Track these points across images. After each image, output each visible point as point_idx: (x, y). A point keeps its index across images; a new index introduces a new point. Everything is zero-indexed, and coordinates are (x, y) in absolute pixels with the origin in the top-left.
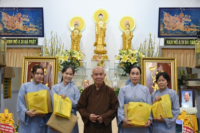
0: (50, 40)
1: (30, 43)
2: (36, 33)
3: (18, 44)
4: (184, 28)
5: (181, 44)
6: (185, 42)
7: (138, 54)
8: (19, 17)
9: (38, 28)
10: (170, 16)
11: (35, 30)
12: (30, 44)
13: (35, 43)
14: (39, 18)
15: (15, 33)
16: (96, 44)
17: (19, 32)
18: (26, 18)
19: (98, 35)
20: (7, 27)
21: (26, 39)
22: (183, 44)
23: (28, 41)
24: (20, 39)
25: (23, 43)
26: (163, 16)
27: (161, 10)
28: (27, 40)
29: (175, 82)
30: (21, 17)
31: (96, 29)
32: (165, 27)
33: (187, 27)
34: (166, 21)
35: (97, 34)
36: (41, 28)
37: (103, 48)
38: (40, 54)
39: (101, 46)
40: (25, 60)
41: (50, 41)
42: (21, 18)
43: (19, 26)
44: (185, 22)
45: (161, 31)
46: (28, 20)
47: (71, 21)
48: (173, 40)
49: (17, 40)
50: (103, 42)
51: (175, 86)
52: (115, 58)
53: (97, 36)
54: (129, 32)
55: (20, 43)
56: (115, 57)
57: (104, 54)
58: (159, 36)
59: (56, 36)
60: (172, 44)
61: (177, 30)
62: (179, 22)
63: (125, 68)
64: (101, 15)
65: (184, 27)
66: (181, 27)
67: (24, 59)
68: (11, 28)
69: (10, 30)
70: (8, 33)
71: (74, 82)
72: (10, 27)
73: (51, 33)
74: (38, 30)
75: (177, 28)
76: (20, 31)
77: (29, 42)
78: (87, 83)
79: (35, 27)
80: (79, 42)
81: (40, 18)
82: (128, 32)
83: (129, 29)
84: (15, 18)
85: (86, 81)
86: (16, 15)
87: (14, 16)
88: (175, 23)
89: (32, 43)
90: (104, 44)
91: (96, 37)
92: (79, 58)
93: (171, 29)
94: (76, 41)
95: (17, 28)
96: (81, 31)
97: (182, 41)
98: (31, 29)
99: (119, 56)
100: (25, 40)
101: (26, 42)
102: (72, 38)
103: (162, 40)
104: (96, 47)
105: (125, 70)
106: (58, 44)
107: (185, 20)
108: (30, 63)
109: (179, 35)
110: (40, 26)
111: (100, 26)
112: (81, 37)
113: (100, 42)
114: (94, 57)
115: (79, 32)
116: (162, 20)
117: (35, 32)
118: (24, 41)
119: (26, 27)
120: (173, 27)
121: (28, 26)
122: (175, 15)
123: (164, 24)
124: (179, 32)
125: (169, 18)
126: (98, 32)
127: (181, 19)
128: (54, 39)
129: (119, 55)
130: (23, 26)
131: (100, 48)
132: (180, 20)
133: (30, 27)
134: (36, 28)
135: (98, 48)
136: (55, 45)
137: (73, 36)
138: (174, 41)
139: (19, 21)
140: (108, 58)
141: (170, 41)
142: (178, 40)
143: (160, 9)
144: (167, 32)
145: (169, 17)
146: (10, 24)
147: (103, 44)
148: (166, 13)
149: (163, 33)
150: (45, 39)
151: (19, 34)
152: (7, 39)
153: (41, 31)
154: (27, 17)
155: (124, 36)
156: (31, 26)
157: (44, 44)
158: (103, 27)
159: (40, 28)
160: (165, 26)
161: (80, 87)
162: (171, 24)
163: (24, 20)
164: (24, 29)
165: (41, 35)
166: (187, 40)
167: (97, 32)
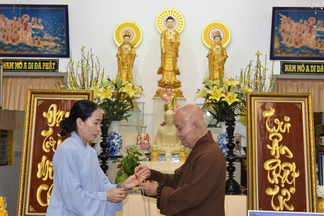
0: (80, 62)
1: (45, 67)
2: (55, 51)
3: (22, 69)
4: (315, 45)
5: (310, 72)
6: (316, 67)
7: (239, 86)
8: (25, 22)
9: (58, 42)
10: (292, 22)
11: (53, 44)
12: (45, 70)
13: (54, 68)
14: (60, 24)
15: (19, 49)
16: (161, 71)
17: (25, 48)
18: (38, 24)
19: (165, 54)
20: (3, 40)
21: (38, 62)
22: (313, 72)
23: (42, 65)
24: (28, 61)
25: (33, 68)
26: (279, 23)
27: (277, 11)
28: (40, 63)
29: (310, 138)
30: (29, 22)
31: (162, 44)
32: (282, 42)
33: (320, 42)
34: (285, 31)
35: (164, 52)
36: (64, 42)
37: (174, 78)
38: (62, 86)
39: (170, 73)
40: (31, 95)
41: (80, 65)
42: (29, 24)
43: (25, 37)
44: (318, 32)
45: (276, 49)
46: (42, 28)
47: (117, 29)
48: (297, 64)
49: (21, 63)
50: (173, 67)
51: (310, 146)
52: (198, 95)
53: (164, 56)
54: (220, 49)
55: (26, 68)
56: (198, 92)
57: (176, 87)
58: (273, 58)
59: (90, 56)
60: (295, 71)
61: (303, 47)
62: (306, 33)
63: (215, 113)
64: (170, 18)
65: (315, 41)
66: (311, 43)
67: (29, 94)
68: (10, 42)
69: (9, 45)
70: (5, 50)
71: (122, 138)
72: (9, 39)
73: (82, 50)
74: (59, 45)
75: (304, 43)
76: (26, 46)
77: (42, 67)
78: (145, 139)
79: (53, 39)
80: (132, 67)
81: (63, 24)
82: (218, 49)
83: (220, 44)
84: (19, 24)
85: (143, 135)
86: (19, 19)
87: (17, 20)
88: (300, 35)
89: (48, 68)
90: (176, 69)
91: (162, 58)
92: (131, 94)
93: (293, 44)
94: (126, 64)
95: (21, 40)
96: (135, 47)
97: (312, 66)
98: (46, 43)
99: (204, 91)
100: (36, 63)
101: (38, 66)
102: (119, 59)
103: (277, 64)
104: (161, 75)
105: (215, 117)
106: (94, 69)
107: (318, 30)
108: (40, 102)
109: (306, 56)
110: (62, 38)
111: (169, 38)
112: (134, 58)
113: (169, 66)
114: (157, 93)
115: (132, 48)
116: (278, 29)
117: (54, 49)
118: (34, 65)
119: (37, 39)
120: (296, 41)
121: (42, 38)
122: (301, 21)
123: (282, 35)
124: (307, 51)
125: (290, 26)
126: (166, 48)
127: (311, 27)
128: (87, 61)
129: (206, 89)
130: (32, 38)
131: (169, 78)
132: (309, 30)
133: (45, 40)
134: (55, 41)
135: (165, 77)
136: (89, 71)
137: (121, 55)
138: (298, 66)
139: (26, 29)
140: (183, 94)
141: (290, 66)
142: (305, 65)
143: (275, 9)
144: (286, 51)
145: (290, 23)
146: (10, 34)
147: (174, 70)
148: (284, 17)
149: (278, 51)
150: (71, 61)
151: (25, 53)
152: (4, 61)
153: (63, 47)
154: (39, 22)
155: (211, 57)
156: (47, 38)
157: (69, 69)
158: (173, 40)
159: (62, 41)
160: (282, 40)
161: (133, 148)
162: (294, 36)
163: (33, 27)
164: (34, 43)
165: (65, 53)
166: (320, 65)
167: (163, 48)
